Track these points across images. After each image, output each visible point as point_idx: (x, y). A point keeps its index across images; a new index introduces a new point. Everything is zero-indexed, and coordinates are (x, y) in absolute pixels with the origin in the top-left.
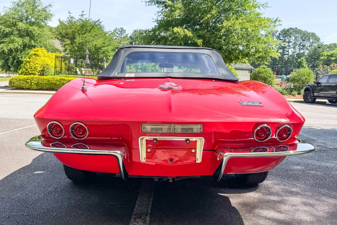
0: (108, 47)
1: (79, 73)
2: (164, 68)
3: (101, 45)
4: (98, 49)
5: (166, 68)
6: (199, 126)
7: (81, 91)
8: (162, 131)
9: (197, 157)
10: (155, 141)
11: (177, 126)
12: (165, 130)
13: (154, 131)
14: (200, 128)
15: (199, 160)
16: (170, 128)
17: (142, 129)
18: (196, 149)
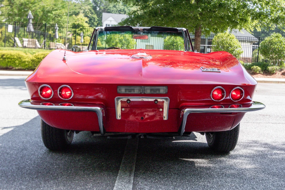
0: (61, 10)
1: (20, 44)
2: (137, 40)
3: (52, 8)
4: (46, 13)
5: (140, 40)
6: (165, 88)
7: (63, 61)
8: (134, 92)
9: (164, 115)
10: (129, 102)
11: (146, 88)
12: (137, 91)
13: (127, 92)
14: (166, 90)
15: (166, 117)
16: (141, 90)
17: (118, 90)
18: (163, 108)
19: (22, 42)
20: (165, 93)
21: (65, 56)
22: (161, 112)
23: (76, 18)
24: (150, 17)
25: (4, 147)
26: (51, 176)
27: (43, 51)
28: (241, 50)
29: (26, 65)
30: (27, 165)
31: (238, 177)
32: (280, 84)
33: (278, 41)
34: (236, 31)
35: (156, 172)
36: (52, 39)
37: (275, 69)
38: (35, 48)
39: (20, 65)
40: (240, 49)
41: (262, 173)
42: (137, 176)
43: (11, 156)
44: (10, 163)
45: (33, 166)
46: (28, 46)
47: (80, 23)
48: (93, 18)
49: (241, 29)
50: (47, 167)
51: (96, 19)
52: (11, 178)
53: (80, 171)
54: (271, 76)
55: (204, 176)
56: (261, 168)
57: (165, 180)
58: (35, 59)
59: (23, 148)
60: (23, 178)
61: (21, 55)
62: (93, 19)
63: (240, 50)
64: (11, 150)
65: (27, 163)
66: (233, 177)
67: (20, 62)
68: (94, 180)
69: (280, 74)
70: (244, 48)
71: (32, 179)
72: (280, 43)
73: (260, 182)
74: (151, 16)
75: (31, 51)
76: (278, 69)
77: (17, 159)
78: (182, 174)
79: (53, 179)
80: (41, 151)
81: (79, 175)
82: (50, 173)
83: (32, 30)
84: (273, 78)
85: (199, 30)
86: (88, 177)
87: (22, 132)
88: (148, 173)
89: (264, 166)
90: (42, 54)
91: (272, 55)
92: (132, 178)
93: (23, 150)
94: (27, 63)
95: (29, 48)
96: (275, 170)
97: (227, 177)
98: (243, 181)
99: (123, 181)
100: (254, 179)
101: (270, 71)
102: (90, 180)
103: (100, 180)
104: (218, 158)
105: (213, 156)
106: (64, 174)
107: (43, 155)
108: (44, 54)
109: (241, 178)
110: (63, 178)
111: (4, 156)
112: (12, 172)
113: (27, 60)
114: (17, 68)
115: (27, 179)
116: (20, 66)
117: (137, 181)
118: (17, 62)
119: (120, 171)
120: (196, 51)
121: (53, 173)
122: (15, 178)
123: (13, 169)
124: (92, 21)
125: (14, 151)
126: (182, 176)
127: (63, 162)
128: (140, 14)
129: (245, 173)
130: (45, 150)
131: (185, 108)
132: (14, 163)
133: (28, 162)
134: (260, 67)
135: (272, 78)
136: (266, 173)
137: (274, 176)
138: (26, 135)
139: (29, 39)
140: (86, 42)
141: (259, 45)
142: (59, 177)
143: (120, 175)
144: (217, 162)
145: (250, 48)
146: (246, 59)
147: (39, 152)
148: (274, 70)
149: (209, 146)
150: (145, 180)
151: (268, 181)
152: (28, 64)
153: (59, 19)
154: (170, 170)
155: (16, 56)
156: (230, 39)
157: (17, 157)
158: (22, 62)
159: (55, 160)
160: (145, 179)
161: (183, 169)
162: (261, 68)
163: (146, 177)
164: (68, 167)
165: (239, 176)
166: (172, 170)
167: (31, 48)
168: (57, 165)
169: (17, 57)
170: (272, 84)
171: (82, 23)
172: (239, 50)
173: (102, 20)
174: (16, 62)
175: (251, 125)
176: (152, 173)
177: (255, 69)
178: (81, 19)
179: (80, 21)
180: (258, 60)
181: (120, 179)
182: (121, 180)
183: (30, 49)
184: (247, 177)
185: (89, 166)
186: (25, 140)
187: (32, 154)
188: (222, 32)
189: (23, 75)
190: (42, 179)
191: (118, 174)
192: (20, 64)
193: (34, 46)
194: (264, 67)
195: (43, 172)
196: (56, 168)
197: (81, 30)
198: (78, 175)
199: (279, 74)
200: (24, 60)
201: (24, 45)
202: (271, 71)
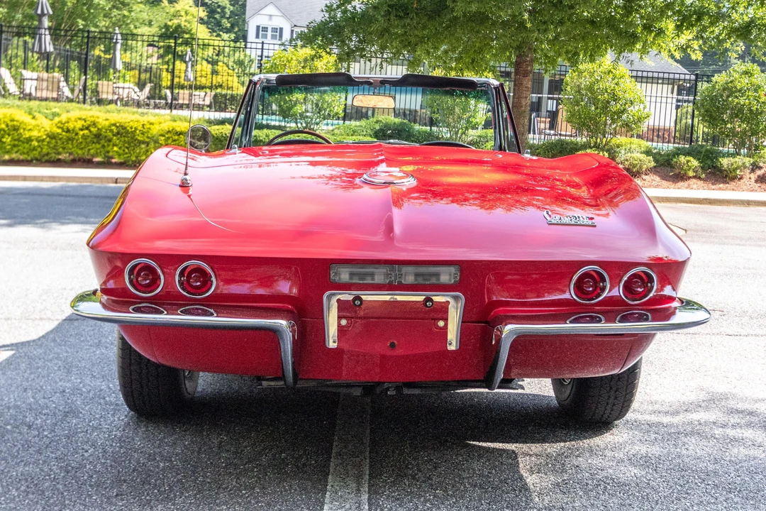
1: (13, 88)
6: (453, 269)
7: (179, 188)
8: (373, 279)
9: (449, 337)
10: (357, 303)
11: (405, 269)
12: (380, 276)
13: (356, 281)
14: (455, 274)
15: (454, 343)
16: (391, 274)
17: (332, 274)
18: (447, 319)
19: (21, 81)
20: (453, 281)
21: (186, 174)
22: (441, 328)
23: (172, 10)
24: (389, 20)
25: (17, 407)
26: (156, 491)
27: (80, 109)
28: (644, 108)
29: (34, 149)
30: (88, 460)
31: (637, 494)
32: (752, 209)
33: (749, 85)
34: (631, 59)
35: (424, 482)
36: (103, 69)
37: (740, 164)
38: (56, 100)
39: (16, 149)
40: (642, 106)
41: (699, 484)
42: (376, 493)
43: (39, 434)
44: (39, 452)
45: (104, 463)
46: (39, 95)
47: (183, 24)
48: (219, 6)
49: (644, 51)
50: (140, 466)
51: (227, 10)
52: (52, 497)
53: (226, 477)
54: (727, 185)
55: (551, 493)
56: (697, 471)
57: (450, 504)
58: (59, 131)
59: (67, 410)
60: (85, 498)
61: (17, 121)
62: (219, 10)
63: (642, 109)
64: (36, 415)
65: (86, 454)
66: (623, 494)
67: (15, 140)
68: (269, 504)
69: (753, 180)
70: (653, 104)
71: (108, 499)
72: (756, 91)
73: (695, 508)
74: (392, 17)
75: (47, 109)
76: (748, 165)
77: (56, 441)
78: (492, 488)
79: (162, 500)
80: (116, 419)
81: (227, 488)
82: (150, 484)
83: (50, 48)
84: (733, 190)
85: (528, 56)
86: (251, 494)
87: (56, 361)
88: (405, 485)
89: (705, 464)
90: (80, 119)
91: (731, 124)
92: (365, 497)
93: (67, 416)
94: (35, 143)
95: (42, 99)
96: (732, 475)
97: (609, 494)
98: (651, 507)
99: (343, 505)
100: (680, 500)
101: (726, 170)
102: (257, 502)
103: (283, 503)
104: (585, 441)
105: (571, 435)
106: (186, 486)
107: (124, 430)
108: (84, 117)
109: (645, 497)
110: (186, 497)
111: (20, 433)
112: (52, 482)
113: (35, 133)
114: (7, 157)
115: (96, 499)
116: (17, 152)
117: (378, 505)
118: (7, 139)
119: (330, 477)
120: (527, 153)
121: (158, 482)
122: (63, 497)
123: (51, 470)
124: (217, 16)
125: (44, 418)
126: (492, 491)
127: (178, 450)
128: (359, 10)
129: (654, 483)
130: (126, 416)
131: (504, 323)
132: (52, 453)
133: (87, 451)
134: (698, 159)
135: (730, 190)
136: (710, 483)
137: (730, 492)
138: (69, 372)
139: (41, 75)
140: (199, 79)
141: (695, 95)
142: (175, 496)
143: (333, 489)
144: (581, 453)
145: (669, 106)
146: (659, 130)
147: (112, 423)
148: (736, 169)
149: (559, 403)
150: (398, 502)
151: (715, 508)
152: (39, 146)
153: (126, 13)
154: (461, 475)
155: (4, 122)
156: (613, 79)
157: (57, 436)
158: (19, 141)
159: (156, 445)
160: (398, 499)
161: (494, 471)
162: (700, 162)
163: (399, 495)
164: (196, 467)
165: (639, 492)
166: (466, 475)
167: (46, 99)
168: (164, 459)
169: (7, 126)
170: (732, 207)
171: (189, 23)
172: (639, 110)
173: (244, 14)
174: (4, 140)
175: (670, 340)
176: (416, 485)
177: (684, 164)
178: (186, 13)
179: (183, 19)
180: (692, 133)
181: (334, 499)
182: (338, 504)
183: (44, 103)
184: (660, 494)
185: (250, 462)
186: (68, 385)
187: (95, 429)
188: (592, 60)
189: (25, 178)
190: (134, 499)
191: (327, 485)
192: (15, 146)
193: (55, 95)
194: (708, 157)
195: (132, 480)
196: (163, 469)
197: (186, 43)
198: (224, 489)
199: (750, 178)
200: (27, 135)
201: (27, 91)
202: (729, 169)
